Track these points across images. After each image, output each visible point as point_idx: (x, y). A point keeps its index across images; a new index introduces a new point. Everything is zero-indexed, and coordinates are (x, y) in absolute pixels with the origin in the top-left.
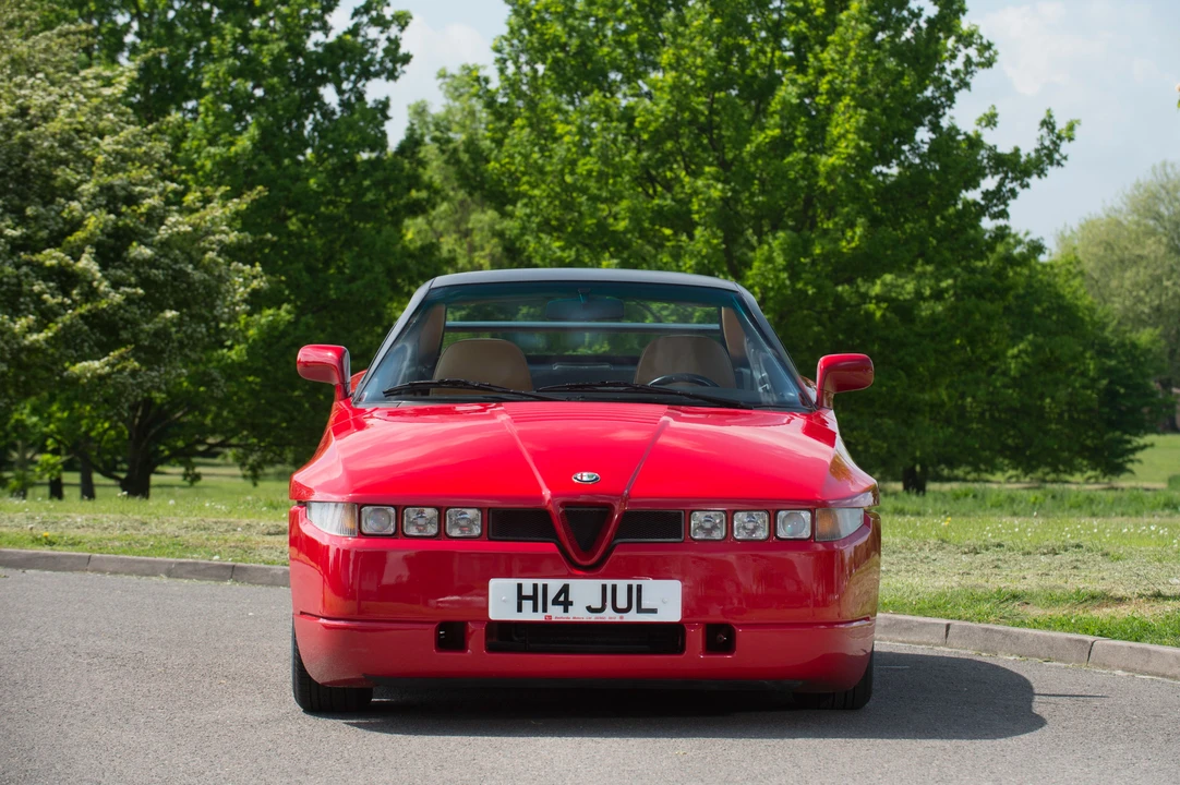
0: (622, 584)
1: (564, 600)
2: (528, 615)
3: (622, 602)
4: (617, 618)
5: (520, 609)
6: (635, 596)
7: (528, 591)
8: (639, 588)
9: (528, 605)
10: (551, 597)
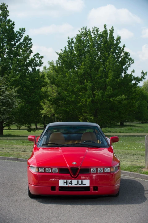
0: (80, 181)
1: (71, 183)
2: (65, 185)
3: (80, 183)
4: (79, 186)
5: (64, 185)
6: (82, 182)
7: (65, 182)
8: (83, 181)
10: (69, 182)
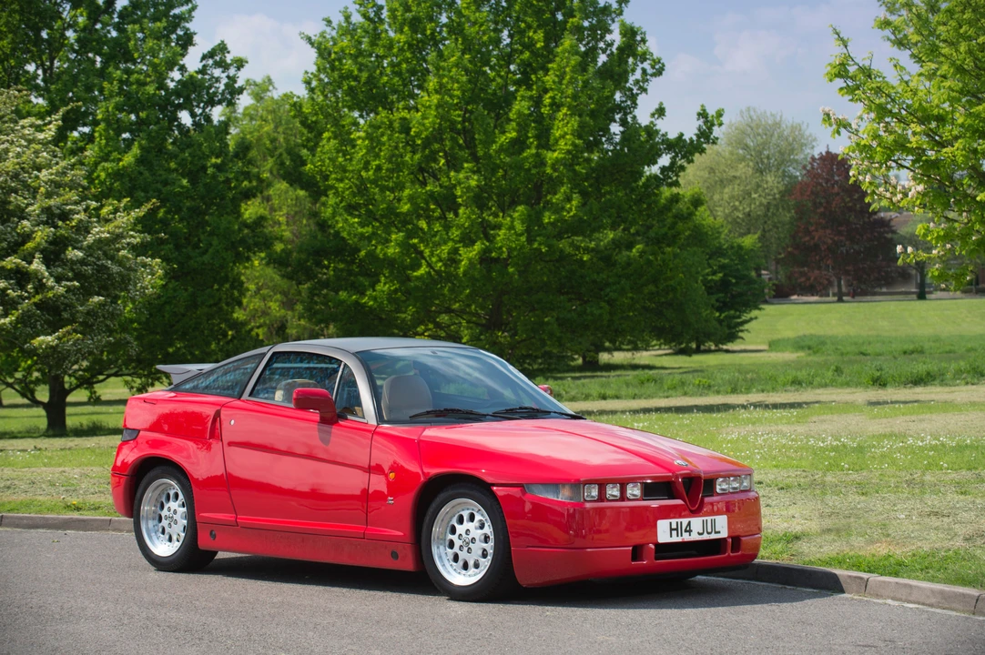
0: (709, 519)
1: (689, 529)
2: (675, 539)
3: (709, 529)
4: (708, 537)
5: (671, 536)
6: (714, 525)
7: (674, 526)
8: (714, 520)
9: (674, 533)
10: (684, 528)
